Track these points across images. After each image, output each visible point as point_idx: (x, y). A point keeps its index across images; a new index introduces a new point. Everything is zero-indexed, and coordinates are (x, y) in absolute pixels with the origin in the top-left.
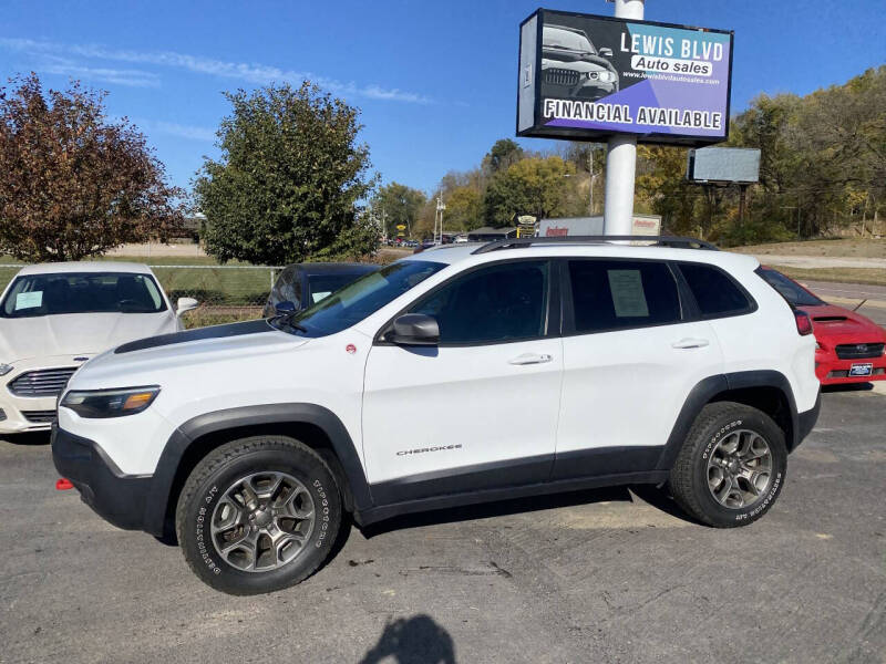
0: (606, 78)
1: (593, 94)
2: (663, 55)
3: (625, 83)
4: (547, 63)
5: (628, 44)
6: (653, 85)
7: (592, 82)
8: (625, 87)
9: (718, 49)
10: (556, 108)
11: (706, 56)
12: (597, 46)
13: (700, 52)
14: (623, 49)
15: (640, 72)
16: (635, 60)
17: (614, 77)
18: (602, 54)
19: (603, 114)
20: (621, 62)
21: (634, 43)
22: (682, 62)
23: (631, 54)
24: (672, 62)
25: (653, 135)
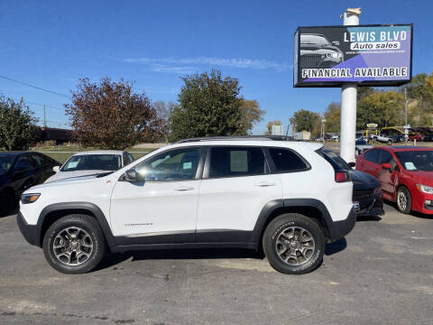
0: (336, 56)
1: (329, 64)
2: (369, 41)
3: (346, 57)
4: (303, 52)
5: (348, 37)
6: (365, 58)
7: (328, 59)
8: (347, 59)
9: (404, 34)
10: (309, 73)
11: (396, 38)
12: (330, 41)
13: (392, 36)
14: (345, 41)
15: (356, 51)
16: (352, 46)
17: (341, 55)
18: (333, 45)
19: (335, 74)
20: (345, 47)
21: (352, 37)
22: (381, 43)
23: (350, 43)
24: (375, 44)
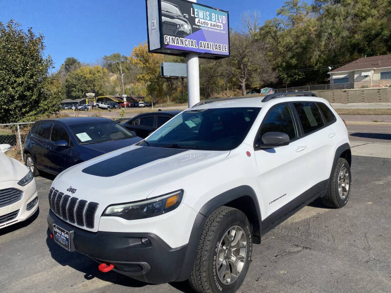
0: (187, 27)
1: (182, 34)
2: (206, 19)
3: (194, 30)
4: (164, 19)
5: (194, 14)
6: (204, 33)
7: (181, 29)
8: (195, 32)
9: (224, 18)
10: (169, 40)
11: (220, 22)
12: (183, 13)
13: (218, 20)
14: (192, 15)
15: (199, 26)
16: (197, 20)
17: (190, 28)
18: (184, 17)
19: (187, 44)
20: (192, 21)
21: (196, 13)
22: (213, 23)
23: (195, 18)
24: (209, 22)
25: (206, 53)
